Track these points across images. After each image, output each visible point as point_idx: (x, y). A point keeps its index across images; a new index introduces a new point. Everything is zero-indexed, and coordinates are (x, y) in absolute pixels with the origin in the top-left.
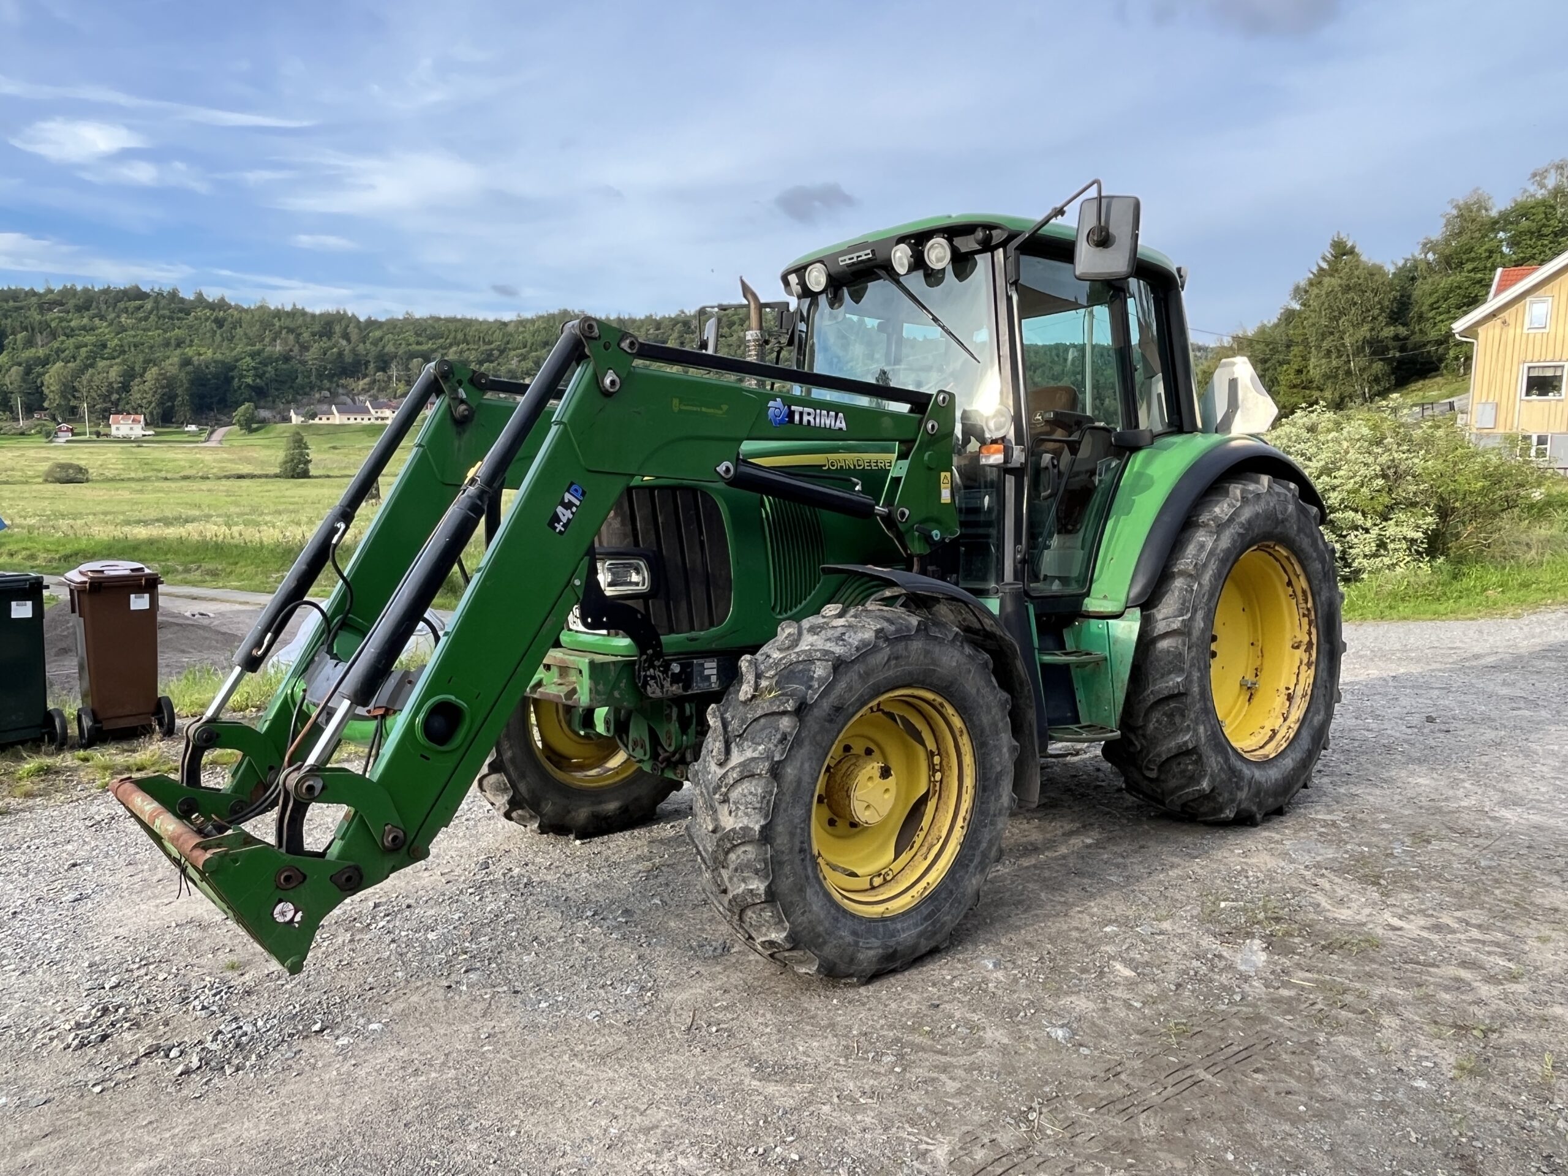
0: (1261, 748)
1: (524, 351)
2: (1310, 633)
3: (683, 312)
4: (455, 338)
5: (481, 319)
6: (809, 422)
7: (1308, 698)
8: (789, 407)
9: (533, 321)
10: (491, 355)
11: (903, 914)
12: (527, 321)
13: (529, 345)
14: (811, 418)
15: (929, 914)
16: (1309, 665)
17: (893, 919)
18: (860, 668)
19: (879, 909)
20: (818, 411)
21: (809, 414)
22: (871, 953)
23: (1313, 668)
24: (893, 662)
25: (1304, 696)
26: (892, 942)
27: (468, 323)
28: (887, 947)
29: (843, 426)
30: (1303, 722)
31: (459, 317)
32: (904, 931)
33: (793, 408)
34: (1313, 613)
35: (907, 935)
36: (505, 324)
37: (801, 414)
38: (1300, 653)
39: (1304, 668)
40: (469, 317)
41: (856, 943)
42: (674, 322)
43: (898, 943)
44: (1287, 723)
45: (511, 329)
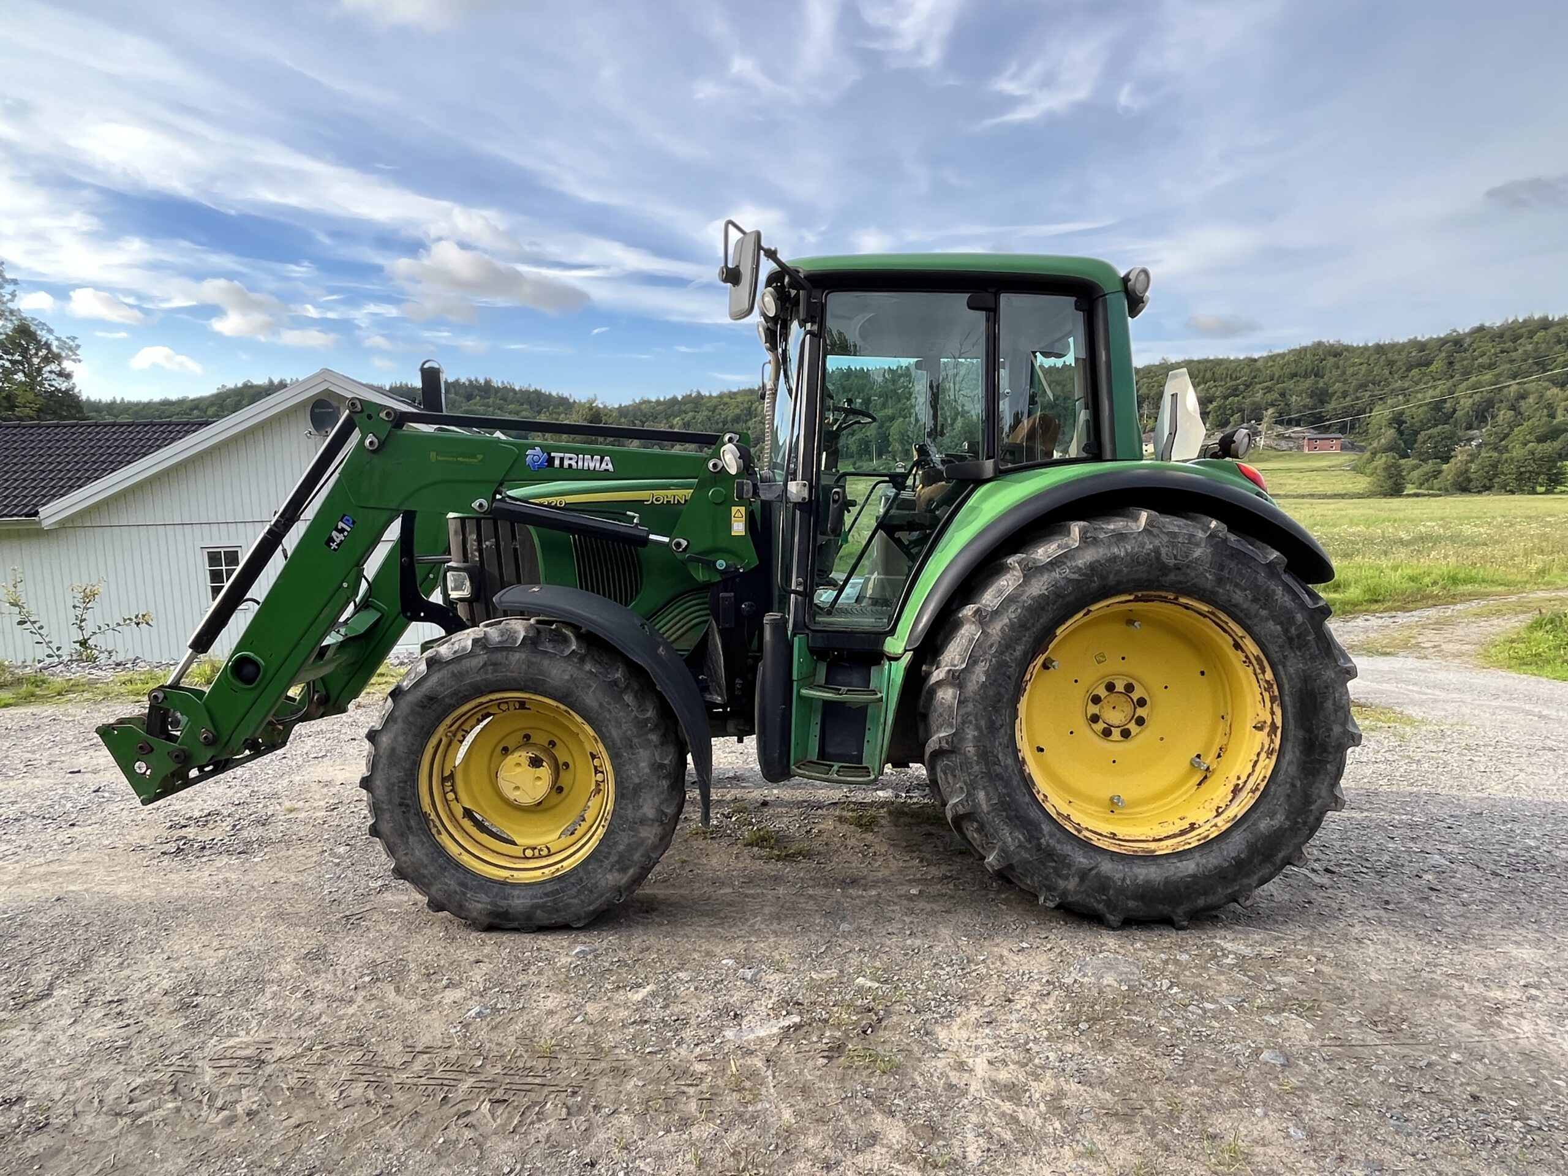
0: (1155, 840)
1: (1269, 384)
2: (1273, 713)
3: (1455, 331)
4: (1204, 377)
5: (1232, 358)
6: (570, 465)
7: (1258, 794)
8: (549, 454)
9: (1283, 356)
10: (1236, 389)
11: (526, 884)
12: (1278, 355)
13: (1276, 377)
14: (573, 463)
15: (552, 892)
16: (1270, 753)
17: (514, 886)
18: (455, 668)
19: (503, 874)
20: (581, 456)
21: (570, 459)
22: (479, 906)
23: (1274, 757)
24: (490, 668)
25: (1253, 791)
26: (504, 903)
27: (1219, 362)
28: (496, 905)
29: (610, 467)
30: (1238, 823)
31: (1212, 358)
32: (518, 897)
33: (553, 454)
34: (1275, 687)
35: (519, 903)
36: (1255, 360)
37: (562, 460)
38: (1262, 736)
39: (1263, 755)
40: (1221, 357)
41: (464, 894)
42: (1442, 342)
43: (510, 906)
44: (1217, 819)
45: (1259, 364)
